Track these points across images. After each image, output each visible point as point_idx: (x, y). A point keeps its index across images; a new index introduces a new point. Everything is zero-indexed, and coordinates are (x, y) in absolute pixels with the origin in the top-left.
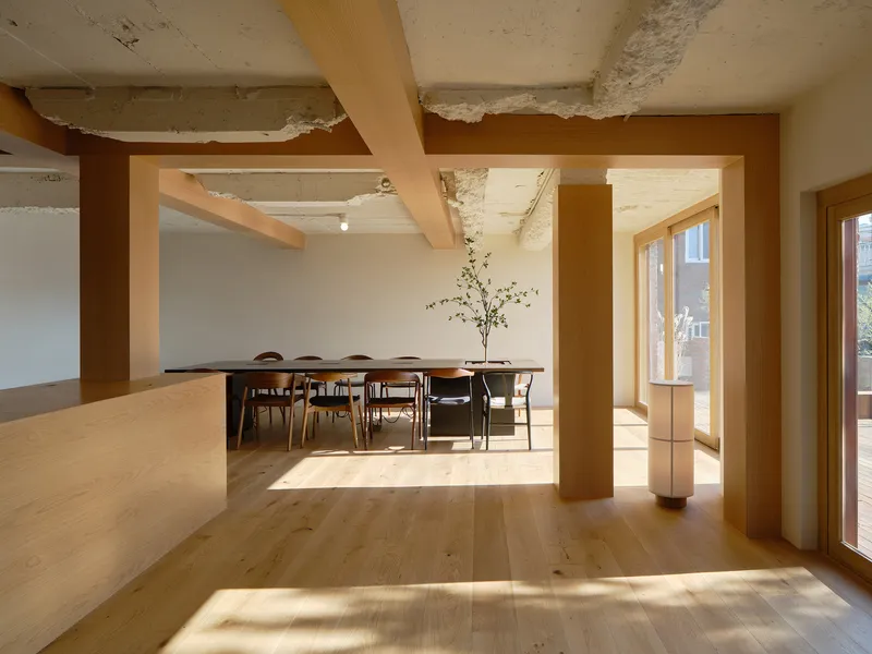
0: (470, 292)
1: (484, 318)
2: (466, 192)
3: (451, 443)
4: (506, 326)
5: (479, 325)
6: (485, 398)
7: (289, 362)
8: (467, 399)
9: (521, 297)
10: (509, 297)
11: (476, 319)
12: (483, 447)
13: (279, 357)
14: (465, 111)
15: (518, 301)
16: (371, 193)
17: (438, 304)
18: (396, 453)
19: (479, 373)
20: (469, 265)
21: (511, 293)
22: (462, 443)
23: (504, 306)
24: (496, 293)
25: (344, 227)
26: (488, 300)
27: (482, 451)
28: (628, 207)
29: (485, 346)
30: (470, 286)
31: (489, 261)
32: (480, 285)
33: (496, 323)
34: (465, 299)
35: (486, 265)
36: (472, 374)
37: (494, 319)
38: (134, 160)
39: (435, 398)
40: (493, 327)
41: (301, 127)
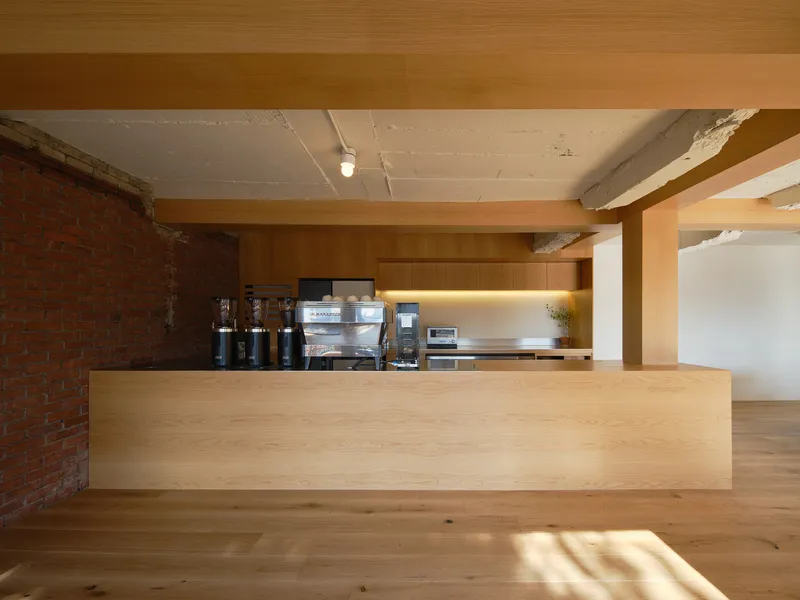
41: (715, 134)
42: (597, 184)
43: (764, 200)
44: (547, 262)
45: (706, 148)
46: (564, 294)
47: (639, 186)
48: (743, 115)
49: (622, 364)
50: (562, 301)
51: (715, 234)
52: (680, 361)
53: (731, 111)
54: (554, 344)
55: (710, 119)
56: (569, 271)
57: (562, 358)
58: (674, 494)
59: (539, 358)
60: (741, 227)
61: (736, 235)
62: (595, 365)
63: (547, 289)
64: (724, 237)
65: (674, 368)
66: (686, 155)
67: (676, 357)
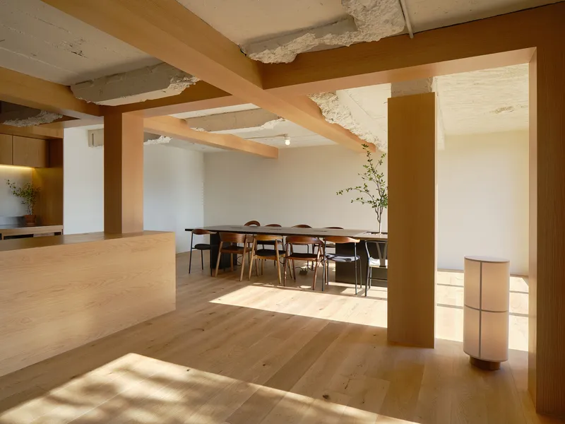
2: (328, 112)
3: (345, 288)
5: (375, 206)
6: (366, 258)
7: (263, 228)
8: (353, 259)
11: (371, 202)
13: (258, 224)
14: (272, 56)
16: (275, 119)
17: (345, 192)
18: (304, 290)
19: (363, 241)
20: (369, 163)
22: (351, 289)
25: (288, 143)
27: (363, 297)
28: (503, 109)
30: (371, 179)
36: (358, 241)
38: (125, 116)
41: (181, 84)
42: (90, 82)
43: (184, 121)
44: (13, 135)
45: (175, 89)
46: (27, 169)
47: (129, 97)
48: (195, 80)
49: (103, 235)
50: (25, 177)
51: (157, 137)
52: (145, 228)
53: (191, 76)
54: (17, 223)
55: (182, 76)
56: (37, 147)
57: (31, 236)
58: (148, 323)
59: (6, 238)
60: (171, 135)
61: (168, 139)
62: (66, 240)
63: (13, 164)
64: (161, 140)
65: (141, 234)
66: (164, 90)
67: (142, 226)
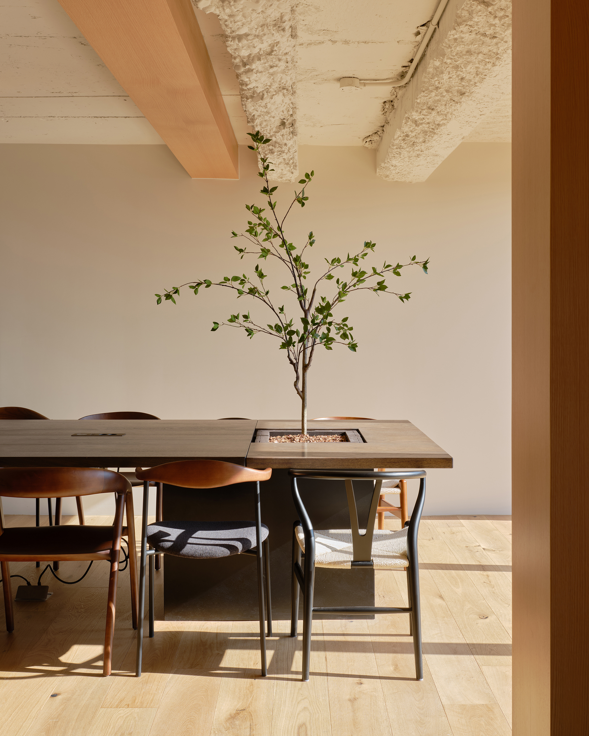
0: (265, 265)
1: (298, 326)
4: (353, 347)
5: (287, 344)
6: (301, 536)
9: (389, 278)
10: (359, 276)
11: (278, 329)
12: (297, 664)
15: (381, 287)
17: (186, 292)
19: (283, 472)
20: (262, 201)
21: (364, 265)
23: (350, 297)
24: (325, 268)
26: (308, 284)
29: (302, 395)
30: (265, 252)
31: (309, 190)
32: (289, 249)
33: (328, 340)
34: (254, 281)
35: (301, 201)
36: (265, 475)
37: (323, 329)
39: (174, 533)
40: (320, 348)
